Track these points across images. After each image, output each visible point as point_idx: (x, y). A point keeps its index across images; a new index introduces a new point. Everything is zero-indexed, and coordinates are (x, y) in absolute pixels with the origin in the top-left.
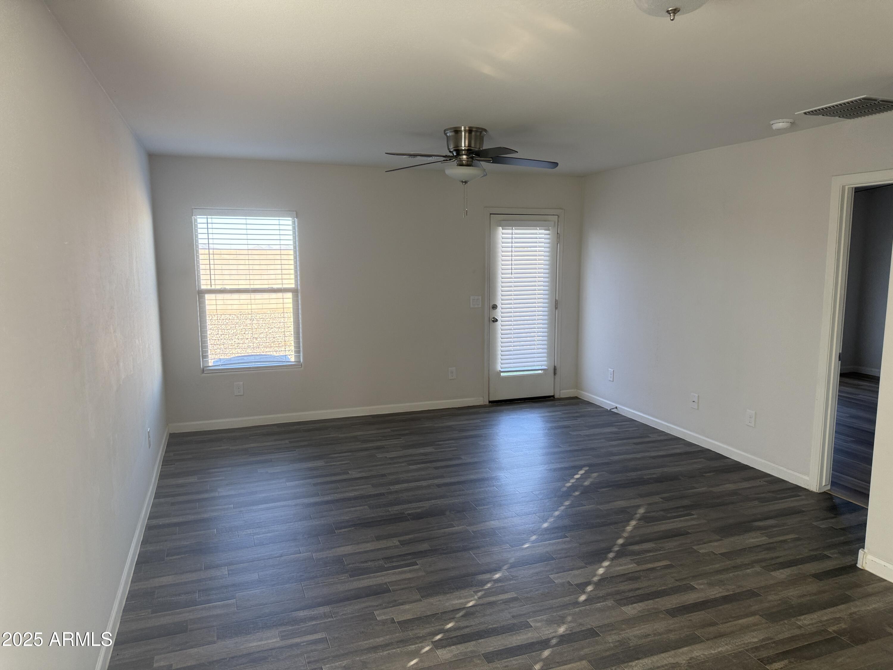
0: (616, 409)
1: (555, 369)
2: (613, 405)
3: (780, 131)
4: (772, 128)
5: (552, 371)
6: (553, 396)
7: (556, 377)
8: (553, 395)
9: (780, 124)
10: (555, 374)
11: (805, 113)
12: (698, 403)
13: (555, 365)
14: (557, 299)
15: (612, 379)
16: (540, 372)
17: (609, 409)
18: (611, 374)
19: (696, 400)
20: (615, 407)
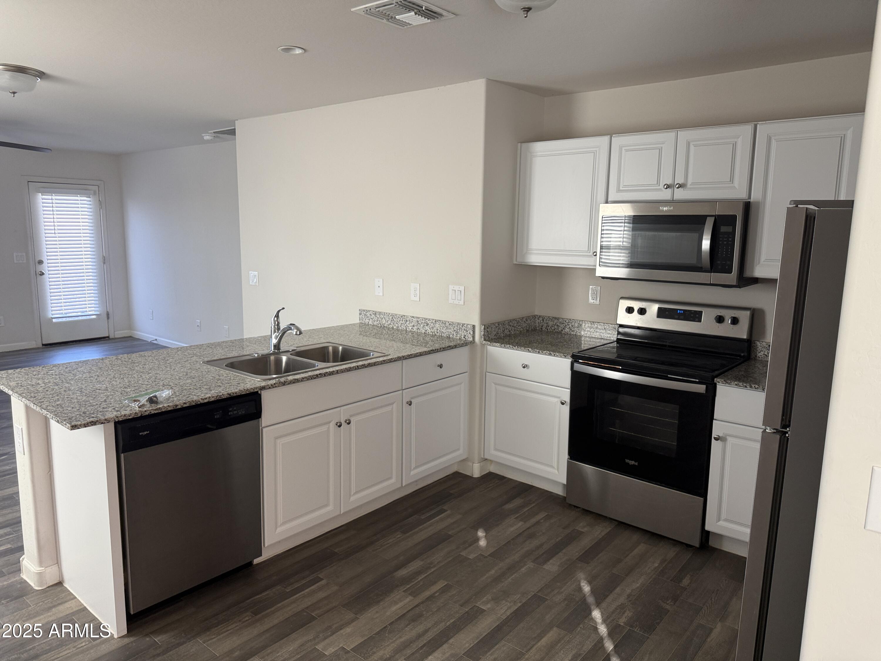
0: (156, 341)
1: (108, 314)
2: (154, 338)
3: (208, 142)
4: (203, 138)
5: (106, 316)
6: (108, 337)
7: (109, 320)
8: (108, 335)
9: (207, 137)
10: (108, 318)
11: (214, 132)
12: (201, 326)
13: (108, 311)
14: (104, 255)
15: (152, 318)
16: (94, 317)
17: (149, 341)
18: (151, 314)
19: (199, 325)
20: (155, 339)
